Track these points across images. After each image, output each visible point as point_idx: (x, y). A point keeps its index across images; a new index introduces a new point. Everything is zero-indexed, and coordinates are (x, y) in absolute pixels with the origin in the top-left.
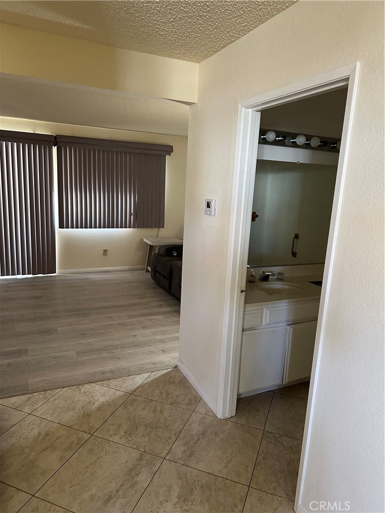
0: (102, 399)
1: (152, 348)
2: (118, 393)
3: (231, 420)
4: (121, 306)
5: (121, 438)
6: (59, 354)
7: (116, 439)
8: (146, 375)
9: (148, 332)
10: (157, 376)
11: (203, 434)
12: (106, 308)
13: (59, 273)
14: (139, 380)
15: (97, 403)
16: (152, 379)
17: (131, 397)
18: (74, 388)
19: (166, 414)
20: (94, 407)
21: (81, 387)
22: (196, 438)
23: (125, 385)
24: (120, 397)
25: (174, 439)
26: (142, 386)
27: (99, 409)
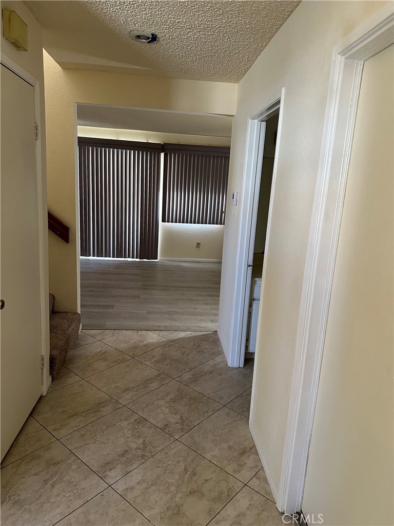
0: (150, 341)
1: (204, 318)
2: (163, 339)
3: (238, 369)
4: (196, 288)
5: (151, 363)
6: (134, 311)
7: (148, 363)
8: (189, 333)
9: (208, 307)
10: (197, 335)
11: (211, 372)
12: (184, 287)
13: (160, 259)
14: (182, 335)
15: (145, 342)
16: (192, 335)
17: (171, 343)
18: (134, 331)
19: (190, 357)
20: (142, 344)
21: (139, 331)
22: (204, 373)
23: (170, 336)
24: (163, 342)
25: (187, 370)
26: (183, 339)
27: (145, 345)
